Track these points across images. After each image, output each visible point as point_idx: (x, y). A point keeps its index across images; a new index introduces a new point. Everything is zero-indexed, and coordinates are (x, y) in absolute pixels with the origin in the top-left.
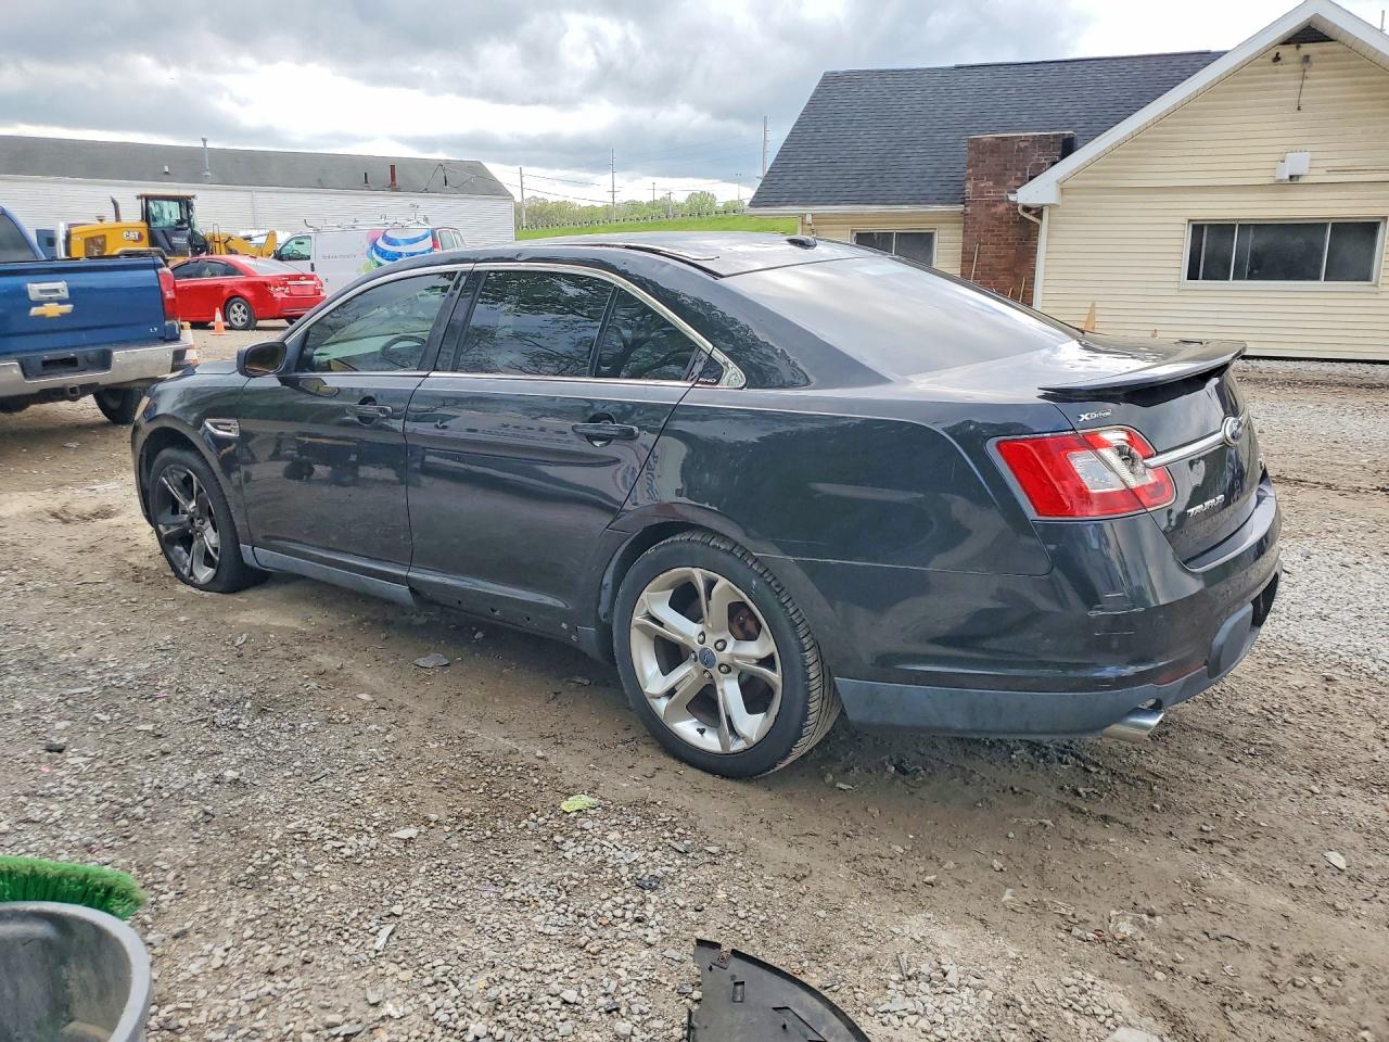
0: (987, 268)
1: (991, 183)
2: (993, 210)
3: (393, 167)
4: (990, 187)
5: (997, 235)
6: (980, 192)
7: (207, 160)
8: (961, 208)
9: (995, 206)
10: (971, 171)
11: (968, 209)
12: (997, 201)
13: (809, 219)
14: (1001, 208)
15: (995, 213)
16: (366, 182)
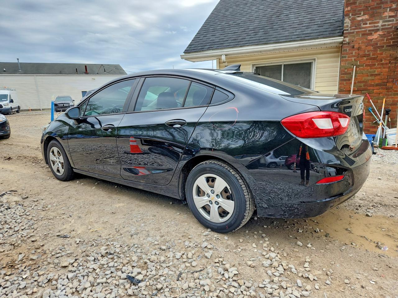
0: (362, 84)
1: (366, 17)
2: (370, 38)
3: (86, 66)
4: (367, 20)
5: (371, 59)
6: (356, 25)
7: (19, 66)
8: (340, 39)
9: (371, 34)
10: (349, 8)
11: (347, 39)
12: (373, 30)
13: (223, 58)
14: (375, 36)
15: (371, 40)
16: (77, 72)
